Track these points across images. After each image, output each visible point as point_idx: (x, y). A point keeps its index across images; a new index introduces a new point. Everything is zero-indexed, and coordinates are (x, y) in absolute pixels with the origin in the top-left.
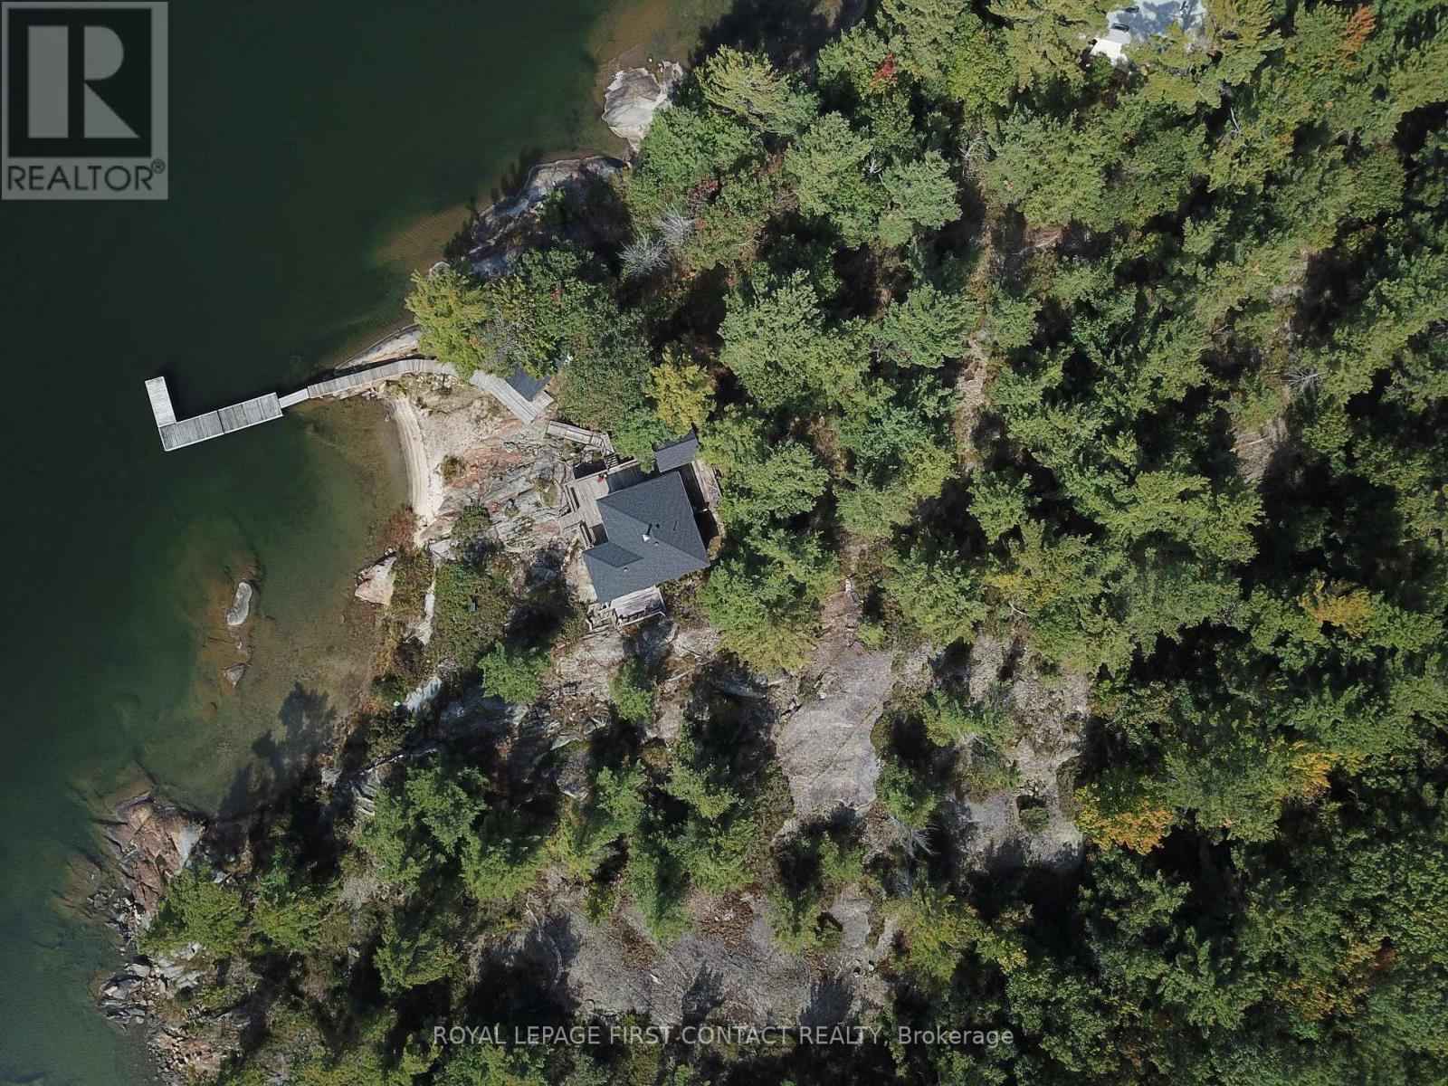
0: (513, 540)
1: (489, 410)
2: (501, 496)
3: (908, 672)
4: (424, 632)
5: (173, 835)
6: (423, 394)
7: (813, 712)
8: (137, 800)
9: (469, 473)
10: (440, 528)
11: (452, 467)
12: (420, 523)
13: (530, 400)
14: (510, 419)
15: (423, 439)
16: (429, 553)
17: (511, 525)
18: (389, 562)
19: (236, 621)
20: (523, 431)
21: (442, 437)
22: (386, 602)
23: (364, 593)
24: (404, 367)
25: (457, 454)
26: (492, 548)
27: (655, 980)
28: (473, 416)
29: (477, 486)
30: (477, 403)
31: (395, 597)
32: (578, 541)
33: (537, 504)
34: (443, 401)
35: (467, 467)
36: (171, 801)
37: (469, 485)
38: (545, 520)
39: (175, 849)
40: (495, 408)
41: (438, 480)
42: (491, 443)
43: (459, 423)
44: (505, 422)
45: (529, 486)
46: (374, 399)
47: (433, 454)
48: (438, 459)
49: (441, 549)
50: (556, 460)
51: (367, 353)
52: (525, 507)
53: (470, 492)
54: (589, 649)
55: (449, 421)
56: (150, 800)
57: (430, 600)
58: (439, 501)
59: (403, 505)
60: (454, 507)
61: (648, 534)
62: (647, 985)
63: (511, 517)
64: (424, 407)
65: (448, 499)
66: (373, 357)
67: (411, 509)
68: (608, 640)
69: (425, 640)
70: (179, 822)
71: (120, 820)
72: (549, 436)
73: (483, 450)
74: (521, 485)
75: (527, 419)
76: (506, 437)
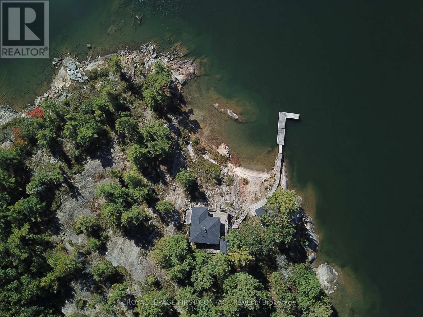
0: (220, 190)
1: (257, 198)
2: (233, 191)
3: (136, 285)
4: (206, 157)
5: (183, 76)
6: (268, 182)
7: (137, 253)
8: (196, 71)
9: (242, 185)
10: (231, 172)
11: (246, 182)
12: (234, 167)
13: (255, 210)
14: (252, 202)
15: (256, 177)
16: (226, 167)
17: (224, 191)
18: (228, 155)
19: (229, 112)
20: (248, 204)
21: (255, 183)
22: (218, 150)
23: (223, 146)
24: (277, 180)
25: (249, 184)
26: (220, 184)
27: (89, 179)
28: (257, 193)
29: (238, 186)
30: (260, 195)
31: (218, 153)
32: (212, 207)
33: (226, 200)
34: (264, 187)
35: (244, 185)
36: (191, 79)
37: (239, 184)
38: (221, 200)
39: (179, 75)
40: (257, 200)
41: (244, 176)
42: (248, 194)
43: (257, 189)
44: (252, 201)
45: (232, 200)
46: (272, 169)
47: (251, 178)
48: (249, 179)
49: (226, 170)
50: (236, 210)
51: (285, 172)
52: (227, 197)
53: (237, 183)
54: (182, 198)
55: (258, 186)
56: (194, 74)
57: (214, 162)
58: (238, 174)
59: (241, 165)
60: (235, 177)
61: (205, 229)
62: (89, 176)
63: (226, 192)
64: (265, 181)
65: (238, 177)
66: (283, 173)
67: (239, 166)
68: (182, 204)
69: (204, 156)
70: (185, 78)
71: (192, 65)
72: (243, 212)
73: (247, 192)
74: (233, 198)
75: (251, 207)
76: (248, 199)
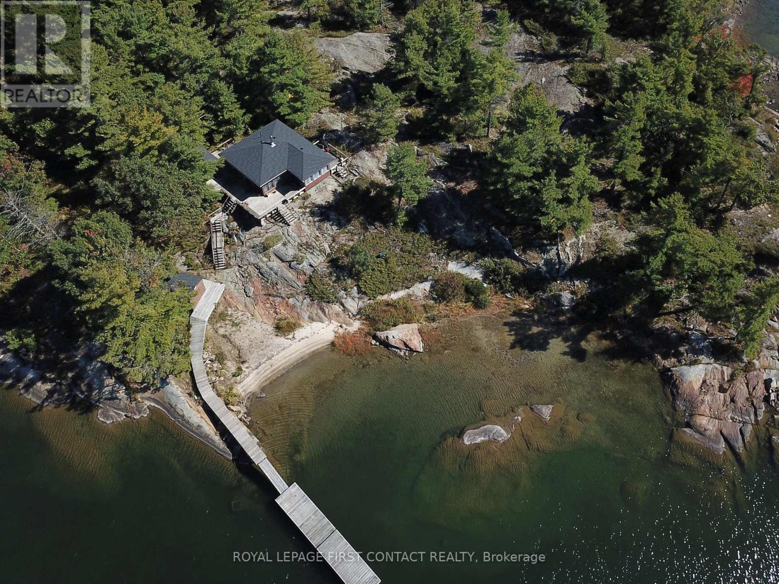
0: (320, 251)
1: (224, 320)
2: (290, 275)
4: (421, 289)
5: (697, 386)
6: (229, 375)
8: (697, 436)
9: (283, 312)
10: (337, 315)
11: (283, 328)
12: (341, 331)
14: (226, 300)
15: (269, 358)
16: (359, 312)
17: (309, 256)
18: (382, 335)
19: (500, 432)
20: (232, 286)
21: (261, 344)
22: (415, 326)
23: (417, 344)
24: (208, 394)
25: (270, 328)
26: (334, 263)
27: (544, 80)
28: (234, 329)
29: (291, 301)
30: (222, 331)
31: (408, 321)
32: (300, 208)
33: (284, 244)
34: (229, 357)
35: (279, 316)
36: (675, 409)
37: (293, 307)
38: (294, 235)
39: (704, 382)
40: (218, 316)
41: (299, 333)
42: (251, 307)
43: (241, 338)
44: (229, 305)
45: (273, 257)
46: (248, 414)
47: (279, 346)
48: (281, 340)
49: (353, 305)
50: (244, 248)
51: (207, 437)
52: (290, 252)
53: (298, 304)
54: (371, 172)
55: (245, 344)
56: (688, 425)
57: (394, 296)
58: (316, 325)
59: (333, 350)
60: (315, 310)
61: (270, 144)
63: (303, 258)
64: (240, 369)
65: (311, 319)
66: (209, 428)
67: (333, 344)
68: (359, 164)
69: (427, 286)
70: (684, 388)
71: (722, 440)
73: (259, 311)
74: (275, 263)
75: (221, 288)
76: (242, 298)
